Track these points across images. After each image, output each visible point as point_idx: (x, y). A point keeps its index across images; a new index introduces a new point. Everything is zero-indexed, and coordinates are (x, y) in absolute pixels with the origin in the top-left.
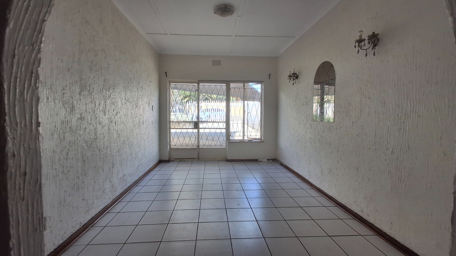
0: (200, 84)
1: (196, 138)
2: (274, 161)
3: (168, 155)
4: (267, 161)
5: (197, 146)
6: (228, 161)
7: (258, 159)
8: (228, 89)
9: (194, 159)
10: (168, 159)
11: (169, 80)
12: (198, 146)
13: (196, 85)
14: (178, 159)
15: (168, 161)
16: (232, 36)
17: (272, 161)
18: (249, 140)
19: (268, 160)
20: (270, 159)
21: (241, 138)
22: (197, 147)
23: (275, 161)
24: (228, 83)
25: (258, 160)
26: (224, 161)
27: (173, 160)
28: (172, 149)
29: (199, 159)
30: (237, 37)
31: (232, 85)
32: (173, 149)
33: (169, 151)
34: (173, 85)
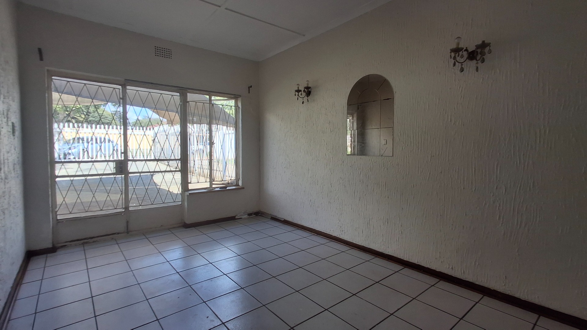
0: (128, 87)
1: (122, 192)
2: (257, 216)
3: (50, 236)
4: (248, 217)
5: (123, 208)
6: (187, 226)
7: (235, 216)
8: (184, 102)
9: (118, 233)
10: (50, 246)
11: (50, 68)
12: (127, 208)
13: (119, 89)
14: (78, 240)
15: (53, 250)
16: (220, 7)
17: (255, 216)
18: (221, 188)
19: (250, 215)
20: (252, 213)
21: (207, 185)
22: (124, 210)
23: (259, 215)
24: (183, 91)
25: (236, 218)
26: (179, 227)
27: (65, 246)
28: (59, 221)
29: (128, 232)
30: (228, 11)
31: (191, 97)
32: (62, 220)
33: (53, 227)
34: (58, 81)
